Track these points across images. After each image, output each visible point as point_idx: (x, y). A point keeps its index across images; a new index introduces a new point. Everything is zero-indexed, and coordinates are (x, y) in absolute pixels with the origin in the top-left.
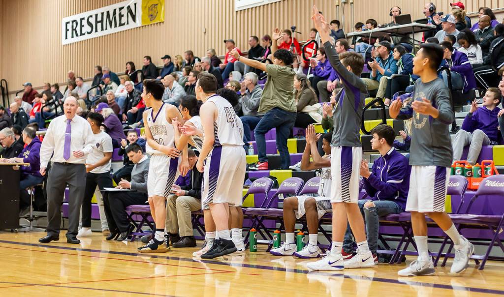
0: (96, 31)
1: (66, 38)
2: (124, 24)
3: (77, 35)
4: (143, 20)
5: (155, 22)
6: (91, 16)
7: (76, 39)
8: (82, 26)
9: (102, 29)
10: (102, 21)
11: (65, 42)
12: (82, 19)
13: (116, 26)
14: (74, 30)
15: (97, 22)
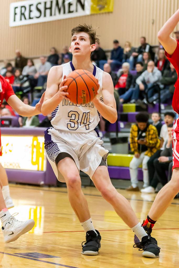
0: (45, 16)
1: (15, 20)
2: (72, 12)
3: (25, 19)
4: (92, 9)
5: (103, 11)
6: (40, 3)
7: (24, 22)
8: (30, 11)
9: (51, 15)
10: (51, 8)
11: (12, 24)
12: (30, 6)
13: (64, 13)
14: (22, 14)
15: (46, 9)
